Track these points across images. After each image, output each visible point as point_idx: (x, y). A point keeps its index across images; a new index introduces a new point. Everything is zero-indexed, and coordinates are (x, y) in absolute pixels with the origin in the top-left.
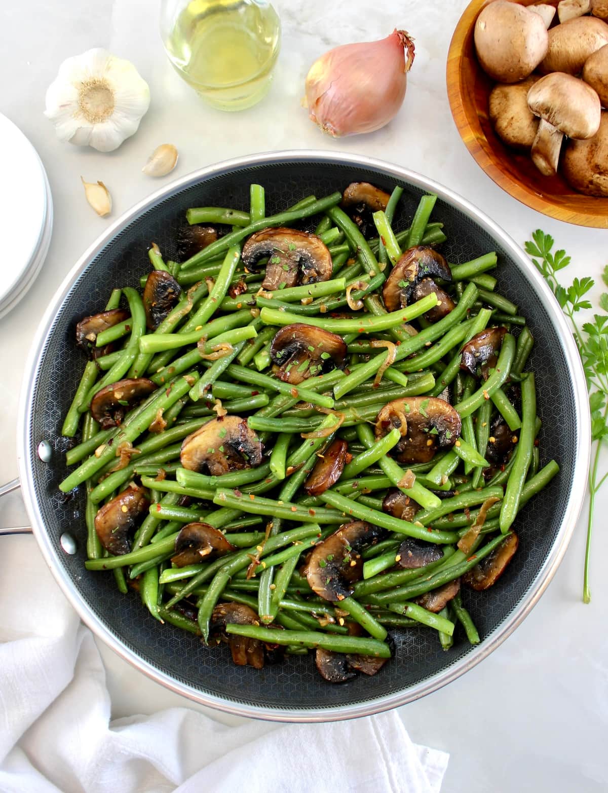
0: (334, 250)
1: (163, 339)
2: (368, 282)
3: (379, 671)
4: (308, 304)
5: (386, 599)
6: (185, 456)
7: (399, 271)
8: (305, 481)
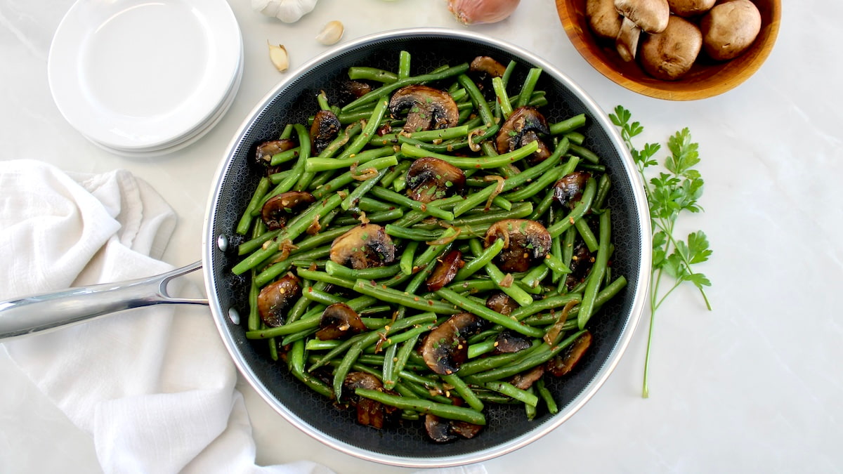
0: (460, 106)
1: (324, 161)
2: (486, 131)
3: (476, 436)
4: (438, 144)
5: (484, 378)
6: (333, 253)
7: (510, 123)
8: (426, 279)
